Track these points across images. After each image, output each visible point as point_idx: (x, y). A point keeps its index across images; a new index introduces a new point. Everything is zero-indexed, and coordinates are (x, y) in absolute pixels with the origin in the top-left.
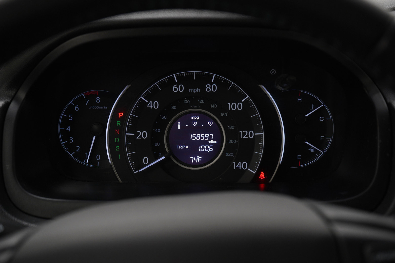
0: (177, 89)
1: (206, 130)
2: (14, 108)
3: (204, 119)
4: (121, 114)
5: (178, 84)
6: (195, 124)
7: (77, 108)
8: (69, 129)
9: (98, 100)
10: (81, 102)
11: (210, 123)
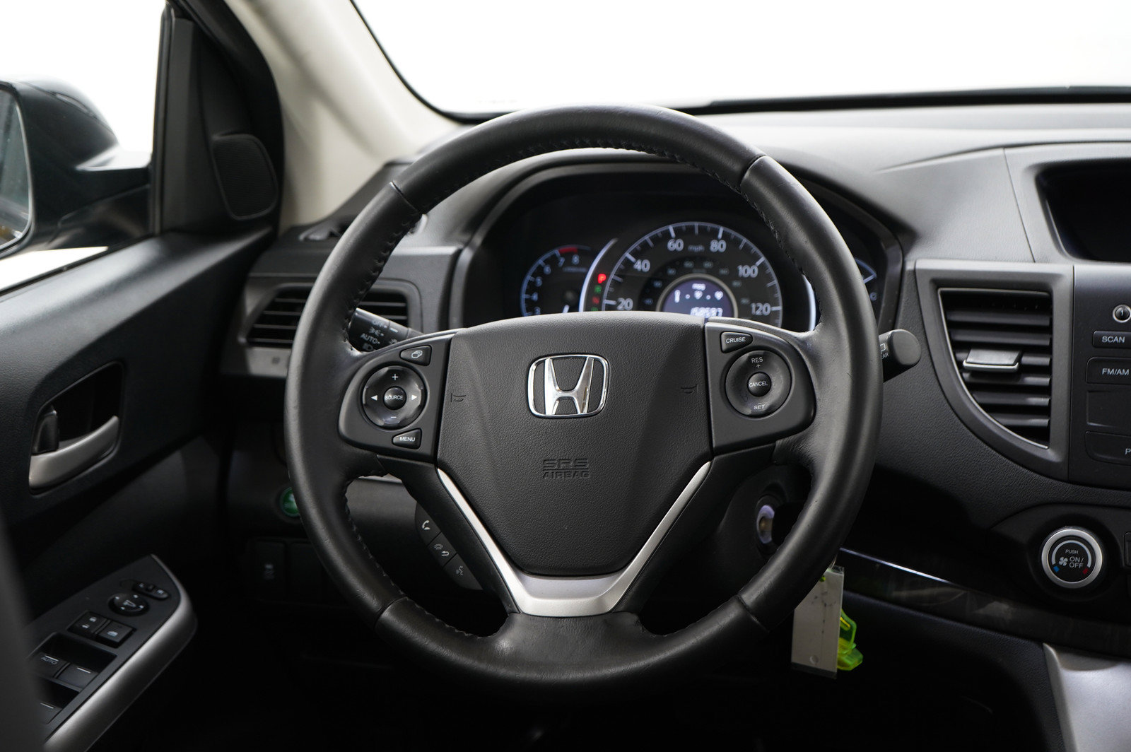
0: (675, 245)
1: (713, 303)
2: (467, 256)
3: (711, 289)
4: (602, 278)
5: (676, 238)
6: (698, 295)
7: (547, 270)
8: (535, 297)
9: (576, 259)
10: (552, 261)
11: (719, 295)
